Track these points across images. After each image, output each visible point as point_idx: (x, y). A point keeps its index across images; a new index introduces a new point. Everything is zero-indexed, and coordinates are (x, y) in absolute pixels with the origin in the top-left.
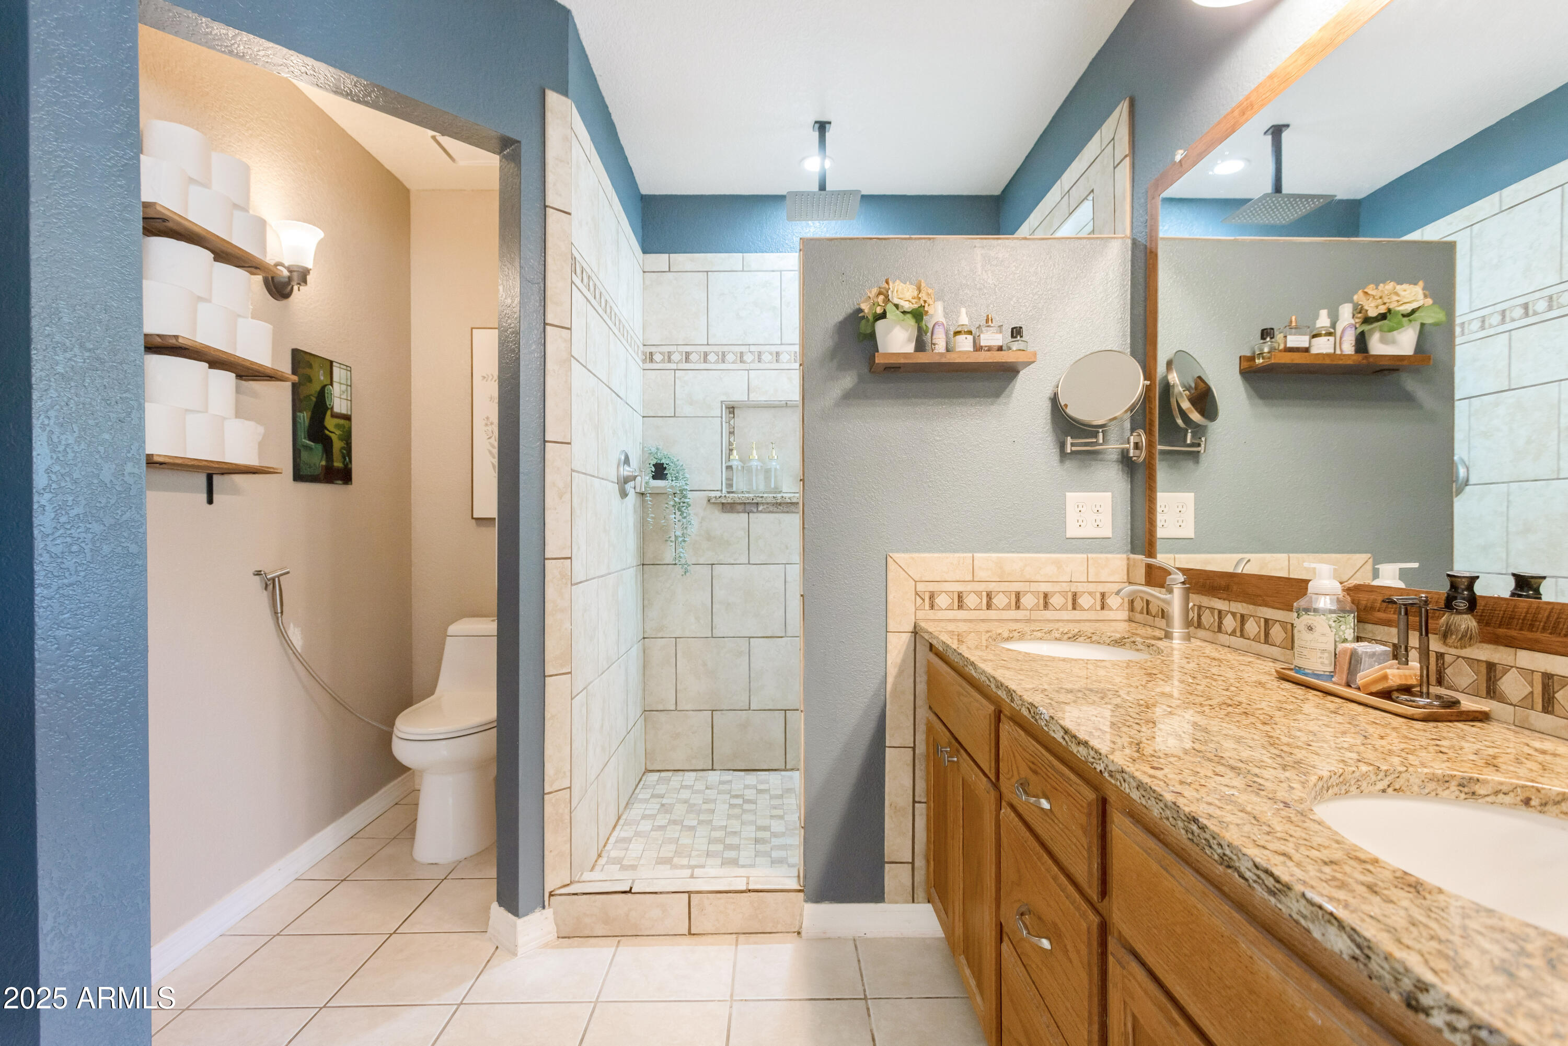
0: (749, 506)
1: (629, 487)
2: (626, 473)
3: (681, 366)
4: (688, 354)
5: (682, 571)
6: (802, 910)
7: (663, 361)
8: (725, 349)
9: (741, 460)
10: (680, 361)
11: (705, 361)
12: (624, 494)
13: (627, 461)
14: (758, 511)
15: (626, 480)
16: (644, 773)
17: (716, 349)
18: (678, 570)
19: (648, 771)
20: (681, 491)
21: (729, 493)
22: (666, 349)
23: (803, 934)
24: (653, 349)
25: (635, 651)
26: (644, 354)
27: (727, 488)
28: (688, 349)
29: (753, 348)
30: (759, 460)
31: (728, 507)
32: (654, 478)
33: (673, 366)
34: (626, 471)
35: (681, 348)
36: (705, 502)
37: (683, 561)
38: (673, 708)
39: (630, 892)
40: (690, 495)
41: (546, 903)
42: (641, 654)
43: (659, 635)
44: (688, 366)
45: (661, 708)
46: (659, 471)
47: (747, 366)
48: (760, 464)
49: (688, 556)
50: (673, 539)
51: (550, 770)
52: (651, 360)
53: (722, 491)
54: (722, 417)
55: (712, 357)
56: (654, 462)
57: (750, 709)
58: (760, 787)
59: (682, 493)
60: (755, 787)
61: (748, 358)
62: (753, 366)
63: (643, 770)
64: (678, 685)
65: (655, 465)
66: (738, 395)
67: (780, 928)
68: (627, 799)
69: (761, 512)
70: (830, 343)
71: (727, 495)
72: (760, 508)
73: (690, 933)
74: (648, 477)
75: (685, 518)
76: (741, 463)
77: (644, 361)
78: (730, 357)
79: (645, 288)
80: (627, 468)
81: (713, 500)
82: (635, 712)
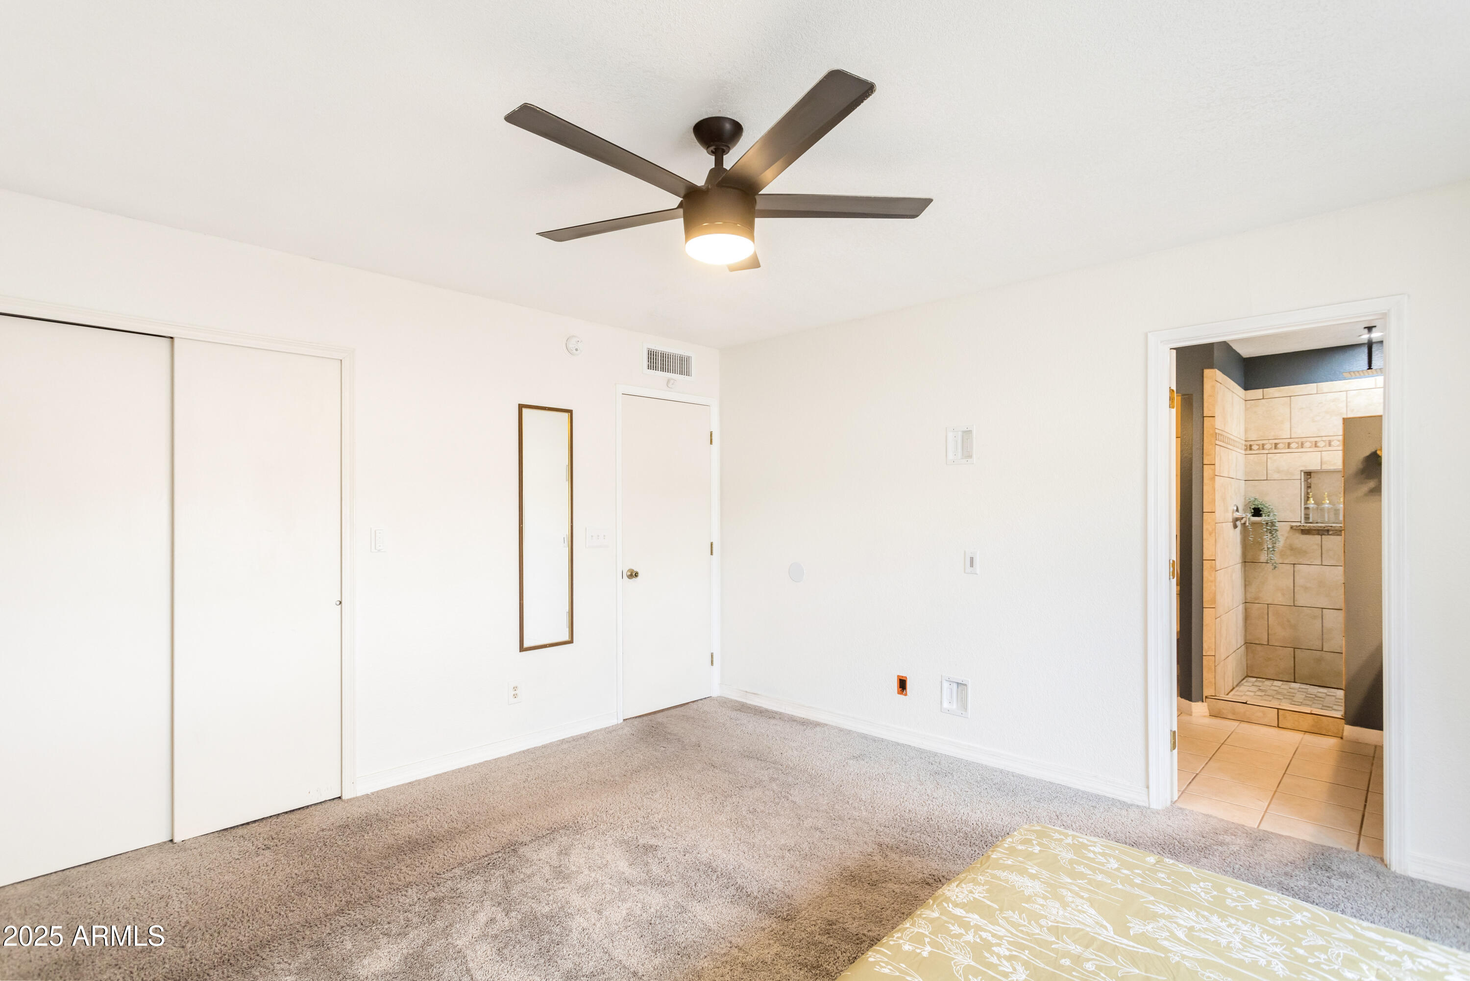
0: (1323, 532)
1: (1238, 523)
2: (1237, 516)
3: (1271, 451)
4: (1276, 445)
5: (1273, 567)
6: (1343, 728)
7: (1259, 449)
8: (1304, 440)
9: (1316, 503)
10: (1271, 448)
11: (1289, 447)
12: (1235, 527)
13: (1237, 510)
14: (1328, 534)
15: (1237, 519)
16: (1246, 677)
17: (1296, 440)
18: (1270, 566)
19: (1247, 676)
20: (1272, 523)
21: (1306, 523)
22: (1261, 442)
23: (1344, 737)
24: (1252, 443)
25: (1241, 608)
26: (1246, 446)
27: (1305, 520)
28: (1276, 441)
29: (1324, 438)
30: (1330, 503)
31: (1305, 532)
32: (1253, 516)
33: (1267, 452)
34: (1237, 515)
35: (1271, 441)
36: (1289, 528)
37: (1273, 561)
38: (1266, 643)
39: (1246, 703)
40: (1277, 524)
41: (1204, 700)
42: (1244, 611)
43: (1256, 602)
44: (1276, 451)
45: (1257, 642)
46: (1257, 512)
47: (1320, 449)
48: (1330, 506)
49: (1276, 558)
50: (1266, 549)
51: (1205, 646)
52: (1251, 449)
53: (1301, 522)
54: (1301, 479)
55: (1293, 445)
56: (1253, 507)
57: (1322, 650)
58: (1328, 694)
59: (1273, 524)
60: (1326, 693)
61: (1321, 444)
62: (1324, 449)
63: (1245, 675)
64: (1270, 631)
65: (1254, 509)
66: (1313, 466)
67: (1330, 734)
68: (1238, 682)
69: (1331, 535)
70: (1361, 466)
71: (1305, 525)
72: (1330, 533)
73: (1278, 727)
74: (1249, 515)
75: (1274, 538)
76: (1316, 506)
77: (1246, 450)
78: (1307, 444)
79: (1246, 409)
80: (1238, 514)
81: (1295, 528)
82: (1241, 641)
